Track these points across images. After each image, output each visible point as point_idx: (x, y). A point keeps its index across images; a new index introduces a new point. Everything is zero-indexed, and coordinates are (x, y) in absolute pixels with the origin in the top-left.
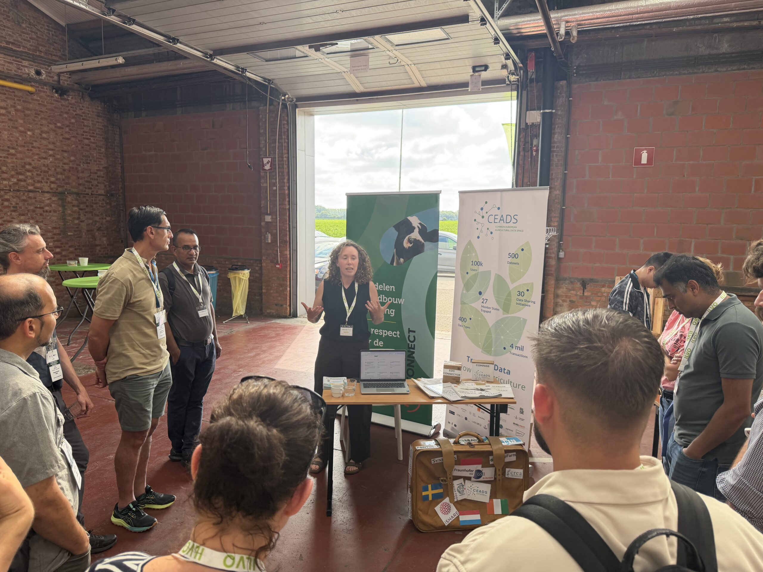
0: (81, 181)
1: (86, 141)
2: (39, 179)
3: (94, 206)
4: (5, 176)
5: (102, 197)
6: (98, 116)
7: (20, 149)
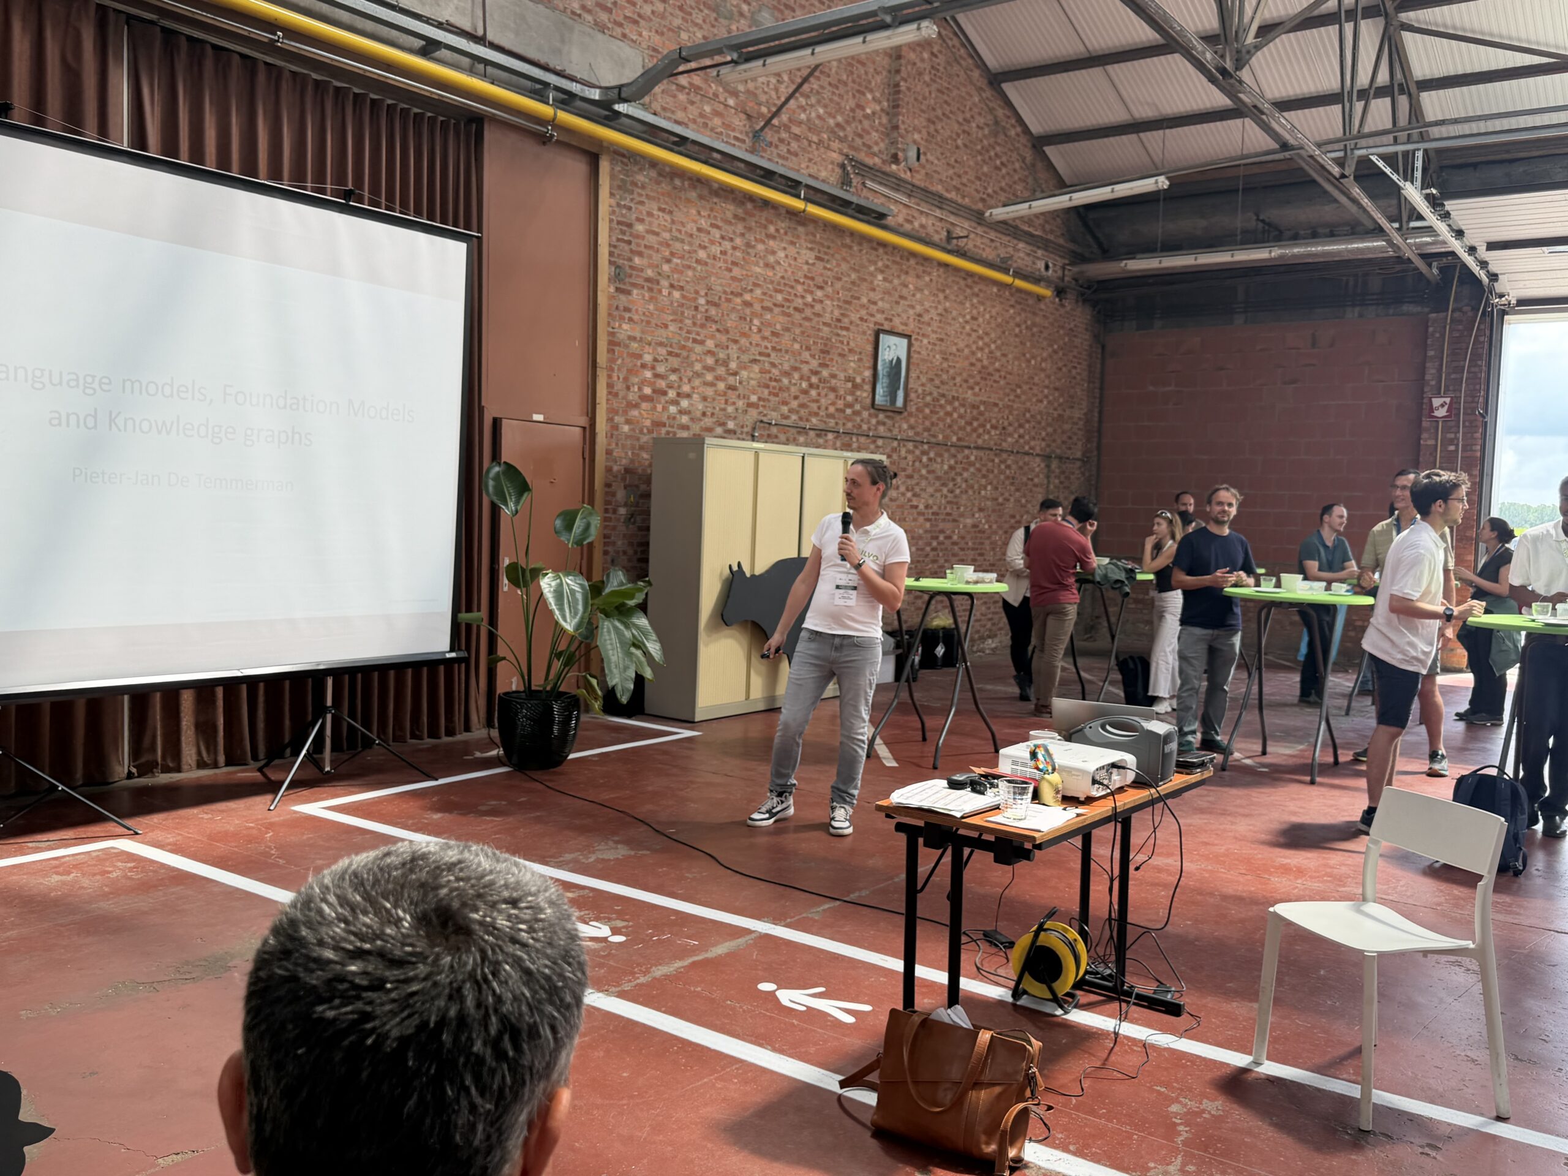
0: (1065, 438)
1: (1074, 372)
2: (1033, 434)
3: (1072, 477)
4: (1011, 429)
5: (1078, 464)
6: (1087, 330)
7: (1025, 387)
